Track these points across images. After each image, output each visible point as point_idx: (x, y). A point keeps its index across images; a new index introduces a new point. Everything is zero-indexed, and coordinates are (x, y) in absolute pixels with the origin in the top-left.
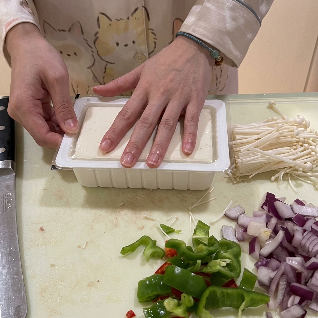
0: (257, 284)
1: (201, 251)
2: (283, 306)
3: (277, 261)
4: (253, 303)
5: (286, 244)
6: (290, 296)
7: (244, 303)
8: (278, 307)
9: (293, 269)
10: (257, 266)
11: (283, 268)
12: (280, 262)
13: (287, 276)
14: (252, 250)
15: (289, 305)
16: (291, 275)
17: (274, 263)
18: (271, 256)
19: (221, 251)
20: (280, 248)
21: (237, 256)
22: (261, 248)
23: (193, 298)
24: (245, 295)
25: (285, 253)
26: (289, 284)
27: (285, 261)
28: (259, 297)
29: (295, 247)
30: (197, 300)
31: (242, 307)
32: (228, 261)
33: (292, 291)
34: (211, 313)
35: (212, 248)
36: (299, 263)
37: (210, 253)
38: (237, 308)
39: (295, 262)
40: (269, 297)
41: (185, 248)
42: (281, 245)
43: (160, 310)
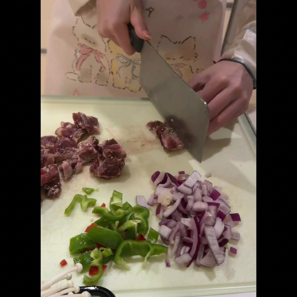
0: (159, 238)
1: (119, 214)
2: (177, 254)
3: (174, 221)
4: (156, 252)
5: (182, 208)
6: (183, 247)
7: (149, 253)
8: (174, 255)
9: (186, 227)
10: (160, 224)
11: (178, 226)
12: (177, 221)
13: (181, 232)
14: (158, 212)
15: (181, 253)
16: (184, 231)
17: (173, 222)
18: (170, 217)
19: (134, 214)
20: (177, 211)
21: (146, 217)
22: (164, 211)
23: (111, 249)
24: (150, 247)
25: (181, 215)
26: (181, 237)
27: (180, 220)
28: (160, 248)
29: (188, 211)
30: (114, 251)
31: (148, 255)
32: (139, 221)
33: (184, 243)
34: (124, 260)
35: (127, 211)
36: (190, 223)
37: (126, 215)
38: (144, 256)
39: (187, 222)
40: (167, 248)
41: (107, 212)
42: (178, 209)
43: (86, 259)
